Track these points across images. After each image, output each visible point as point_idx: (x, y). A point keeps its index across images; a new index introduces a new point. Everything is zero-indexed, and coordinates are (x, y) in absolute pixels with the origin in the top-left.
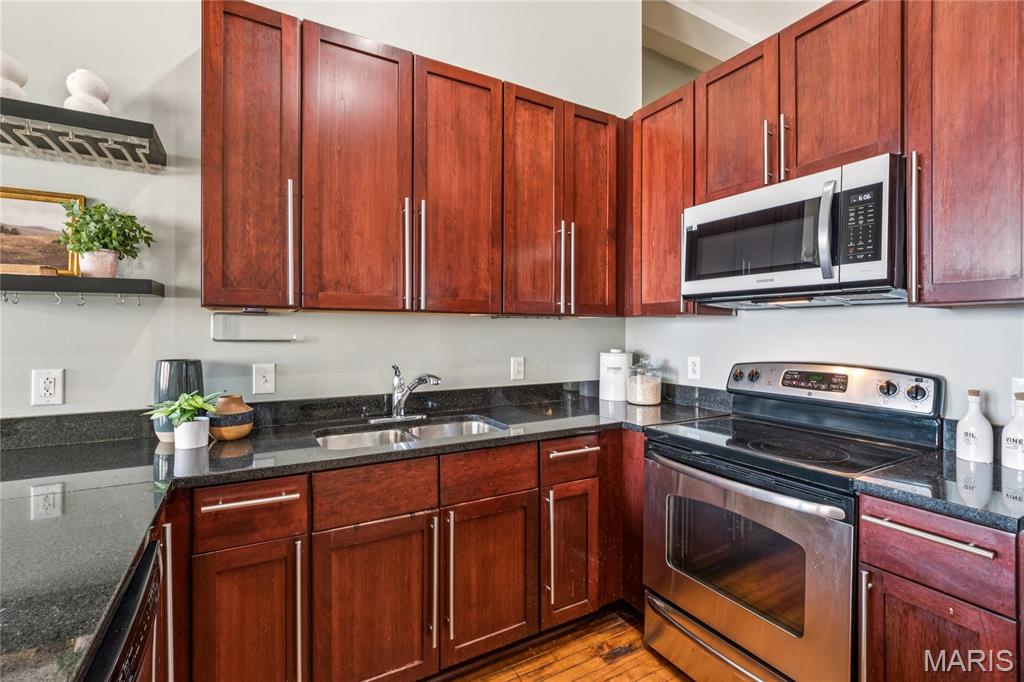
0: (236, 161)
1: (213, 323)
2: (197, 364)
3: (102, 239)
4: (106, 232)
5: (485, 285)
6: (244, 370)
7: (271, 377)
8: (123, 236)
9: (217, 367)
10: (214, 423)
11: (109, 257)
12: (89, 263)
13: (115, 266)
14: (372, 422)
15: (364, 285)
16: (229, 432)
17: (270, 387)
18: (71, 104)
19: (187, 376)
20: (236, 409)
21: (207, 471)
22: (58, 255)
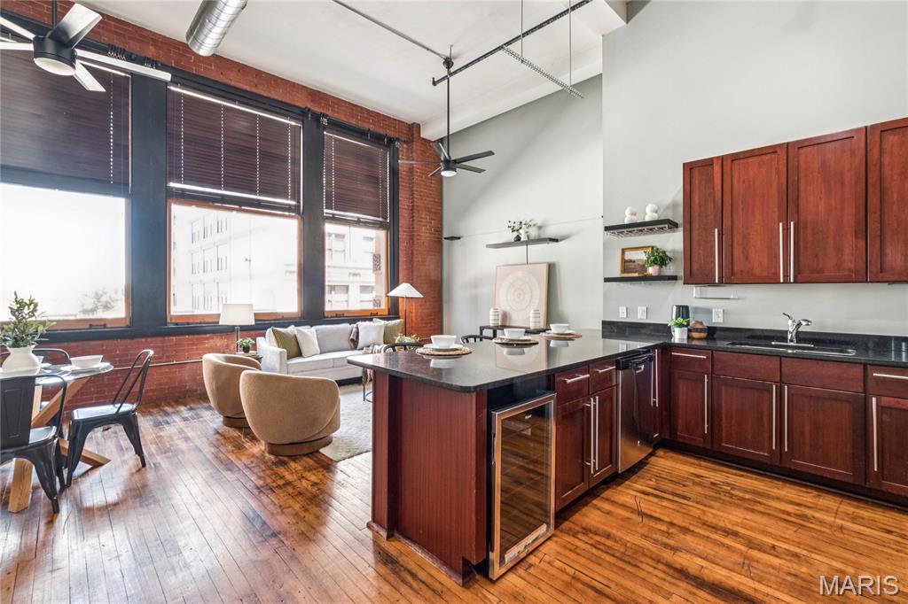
0: (696, 225)
1: (694, 291)
2: (687, 307)
3: (654, 262)
4: (656, 259)
5: (849, 264)
6: (709, 312)
7: (721, 316)
8: (661, 259)
9: (697, 310)
10: (689, 331)
11: (657, 267)
12: (651, 271)
13: (660, 271)
14: (773, 343)
15: (757, 271)
16: (695, 335)
17: (721, 320)
18: (647, 219)
19: (683, 311)
20: (699, 326)
21: (685, 342)
22: (643, 268)
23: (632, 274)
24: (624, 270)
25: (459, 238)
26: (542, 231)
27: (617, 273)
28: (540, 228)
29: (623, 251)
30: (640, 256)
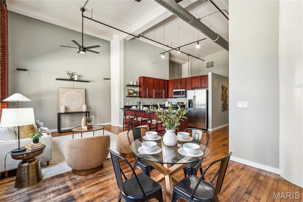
1: (139, 99)
15: (151, 96)
22: (132, 94)
23: (130, 95)
24: (129, 94)
25: (25, 70)
26: (80, 78)
27: (128, 95)
28: (79, 76)
29: (128, 90)
30: (132, 92)
